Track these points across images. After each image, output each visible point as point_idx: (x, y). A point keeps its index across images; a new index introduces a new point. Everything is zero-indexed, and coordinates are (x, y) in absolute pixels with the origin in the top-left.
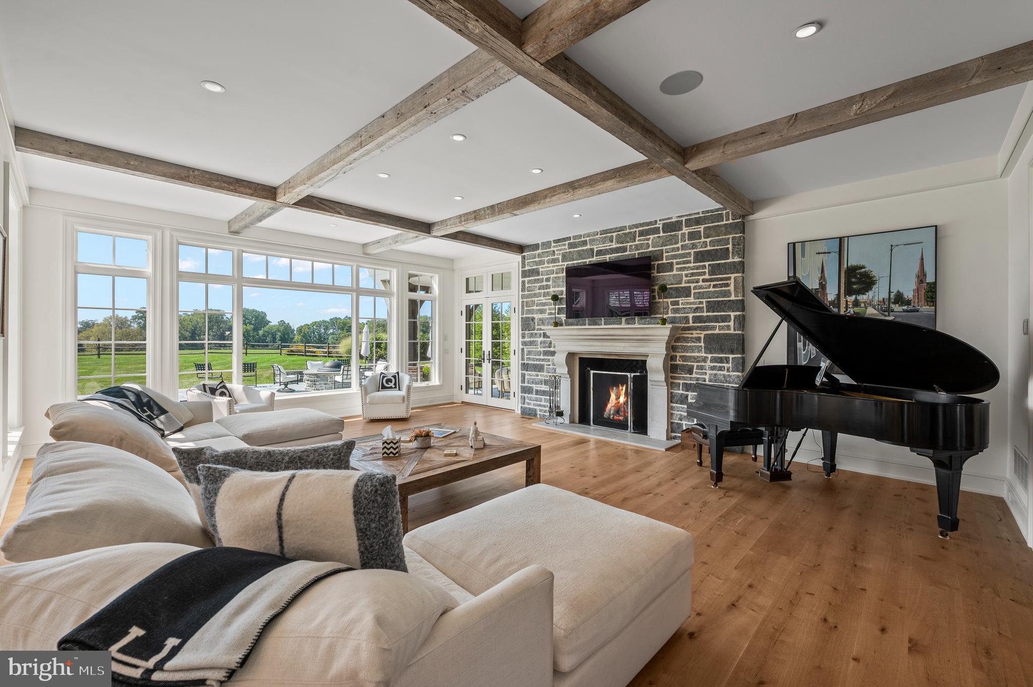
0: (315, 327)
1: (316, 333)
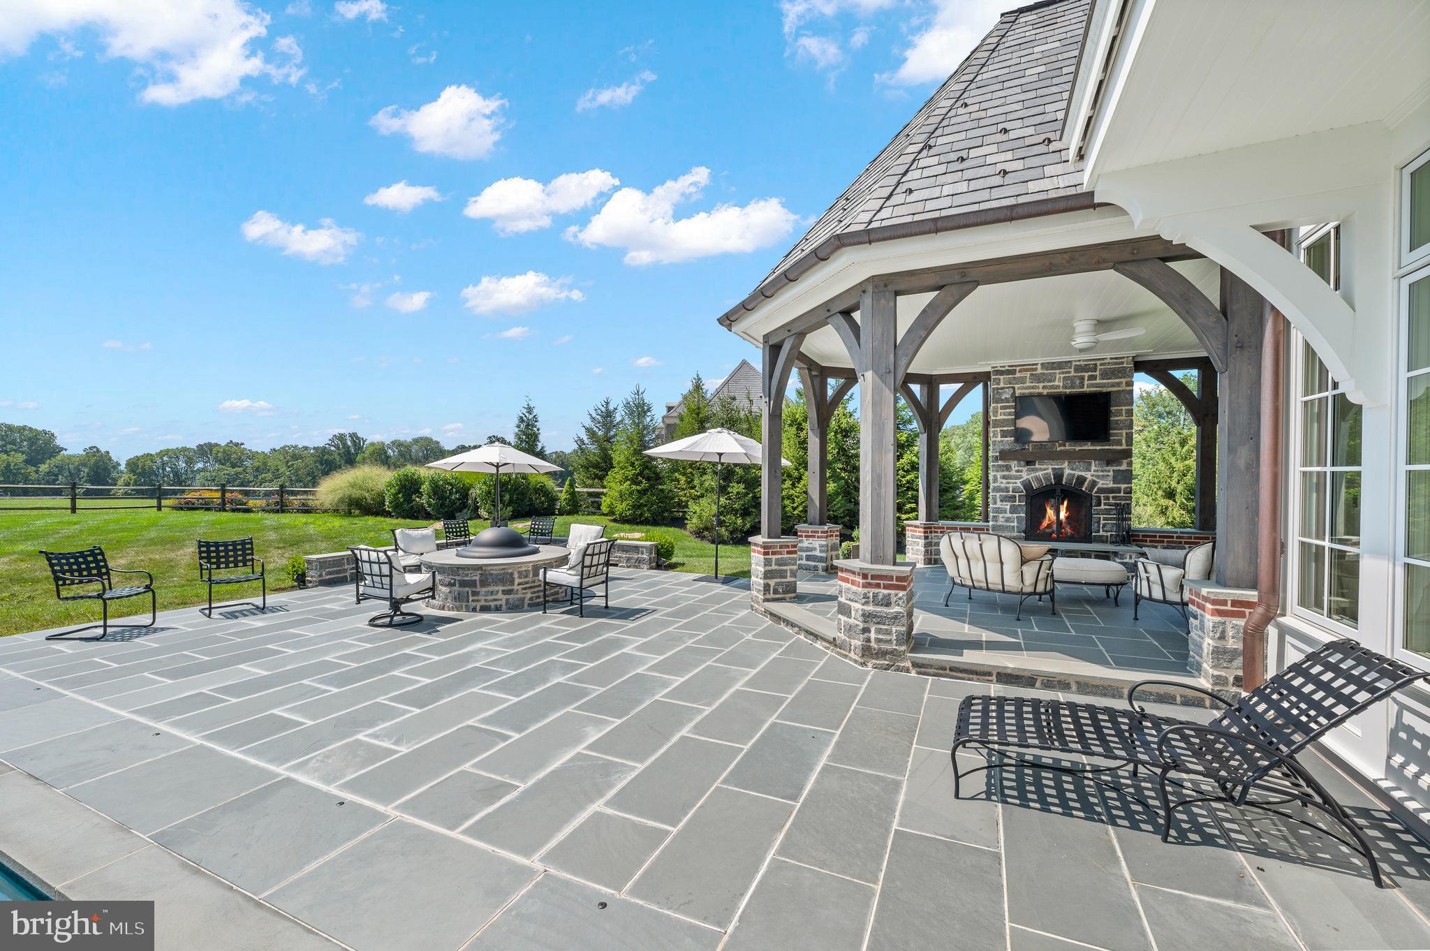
1: (168, 469)
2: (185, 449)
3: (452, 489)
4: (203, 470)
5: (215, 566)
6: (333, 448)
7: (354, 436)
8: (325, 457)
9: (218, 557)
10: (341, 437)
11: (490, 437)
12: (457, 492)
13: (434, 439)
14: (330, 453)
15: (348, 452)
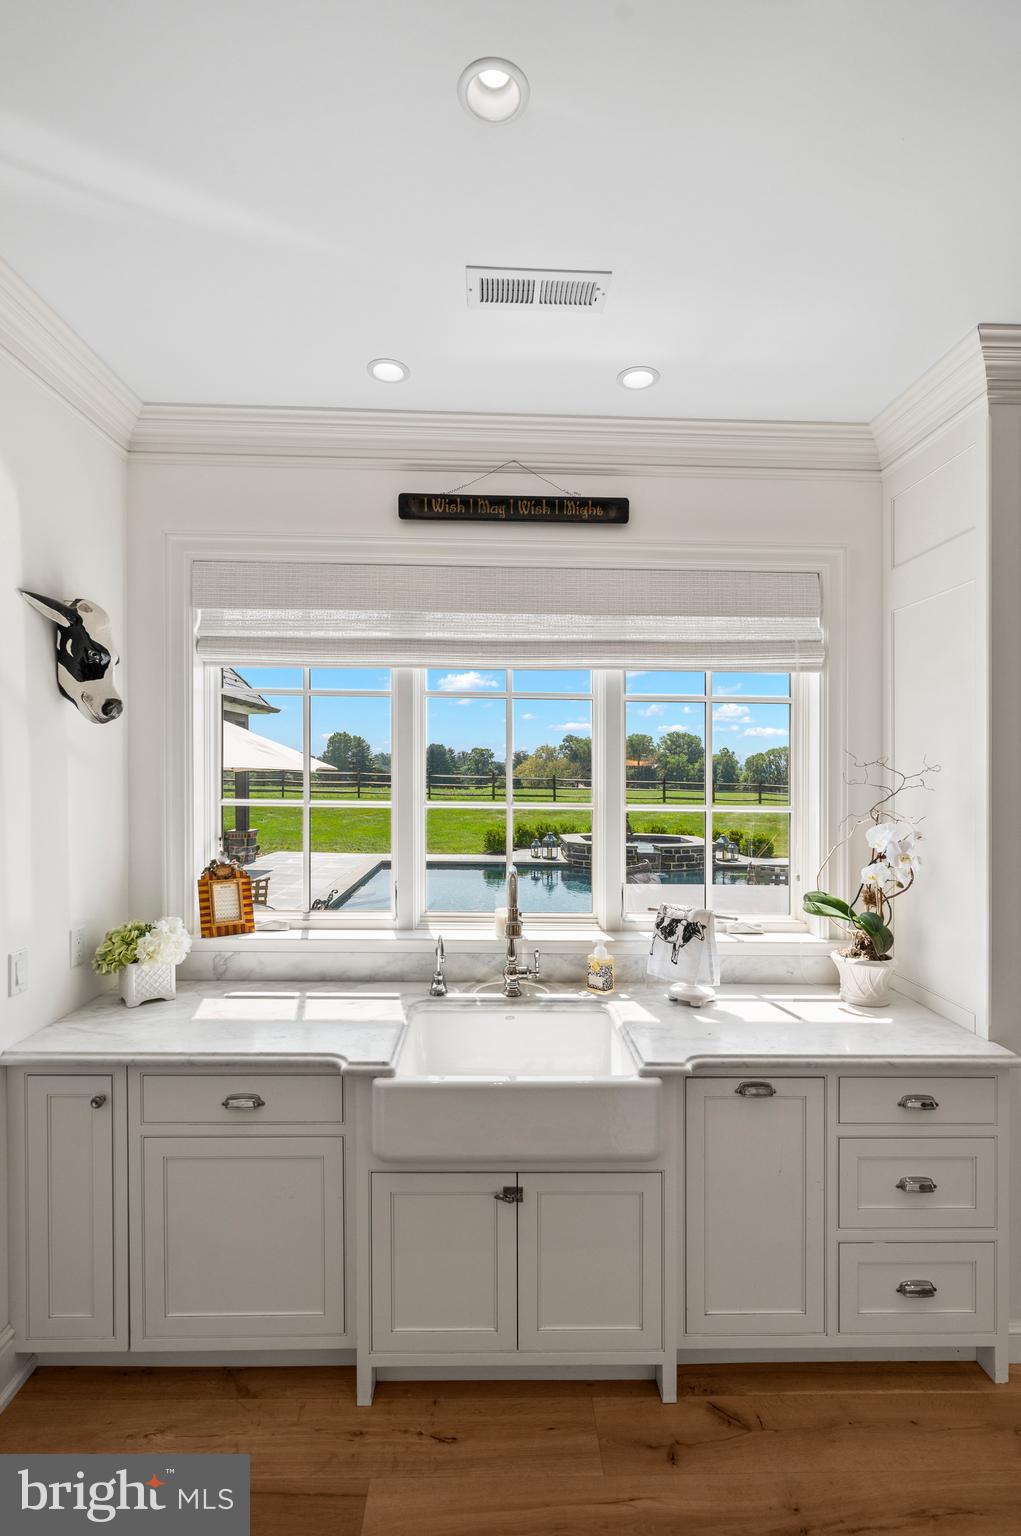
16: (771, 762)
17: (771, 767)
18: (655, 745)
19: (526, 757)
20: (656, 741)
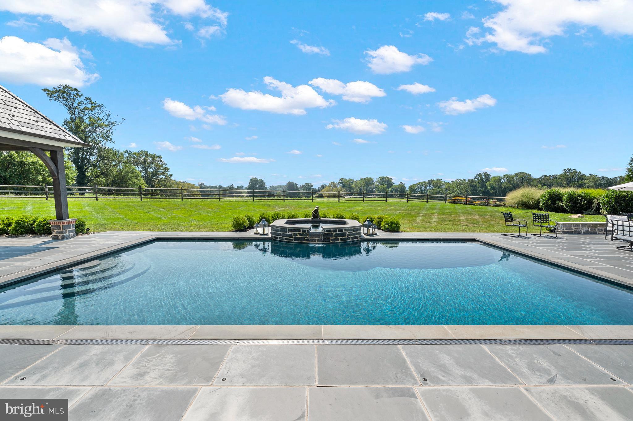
0: (419, 186)
1: (419, 189)
2: (424, 182)
3: (582, 199)
4: (429, 189)
5: (542, 222)
6: (476, 180)
7: (486, 174)
8: (473, 184)
9: (543, 219)
10: (480, 175)
11: (565, 170)
12: (585, 201)
13: (528, 173)
14: (475, 182)
15: (483, 181)
16: (418, 187)
17: (418, 189)
18: (375, 181)
19: (325, 186)
20: (375, 180)
